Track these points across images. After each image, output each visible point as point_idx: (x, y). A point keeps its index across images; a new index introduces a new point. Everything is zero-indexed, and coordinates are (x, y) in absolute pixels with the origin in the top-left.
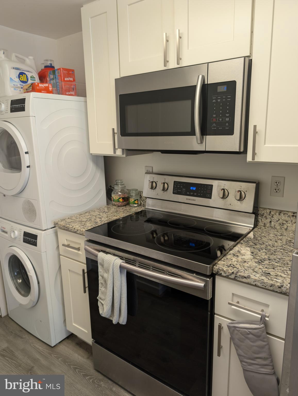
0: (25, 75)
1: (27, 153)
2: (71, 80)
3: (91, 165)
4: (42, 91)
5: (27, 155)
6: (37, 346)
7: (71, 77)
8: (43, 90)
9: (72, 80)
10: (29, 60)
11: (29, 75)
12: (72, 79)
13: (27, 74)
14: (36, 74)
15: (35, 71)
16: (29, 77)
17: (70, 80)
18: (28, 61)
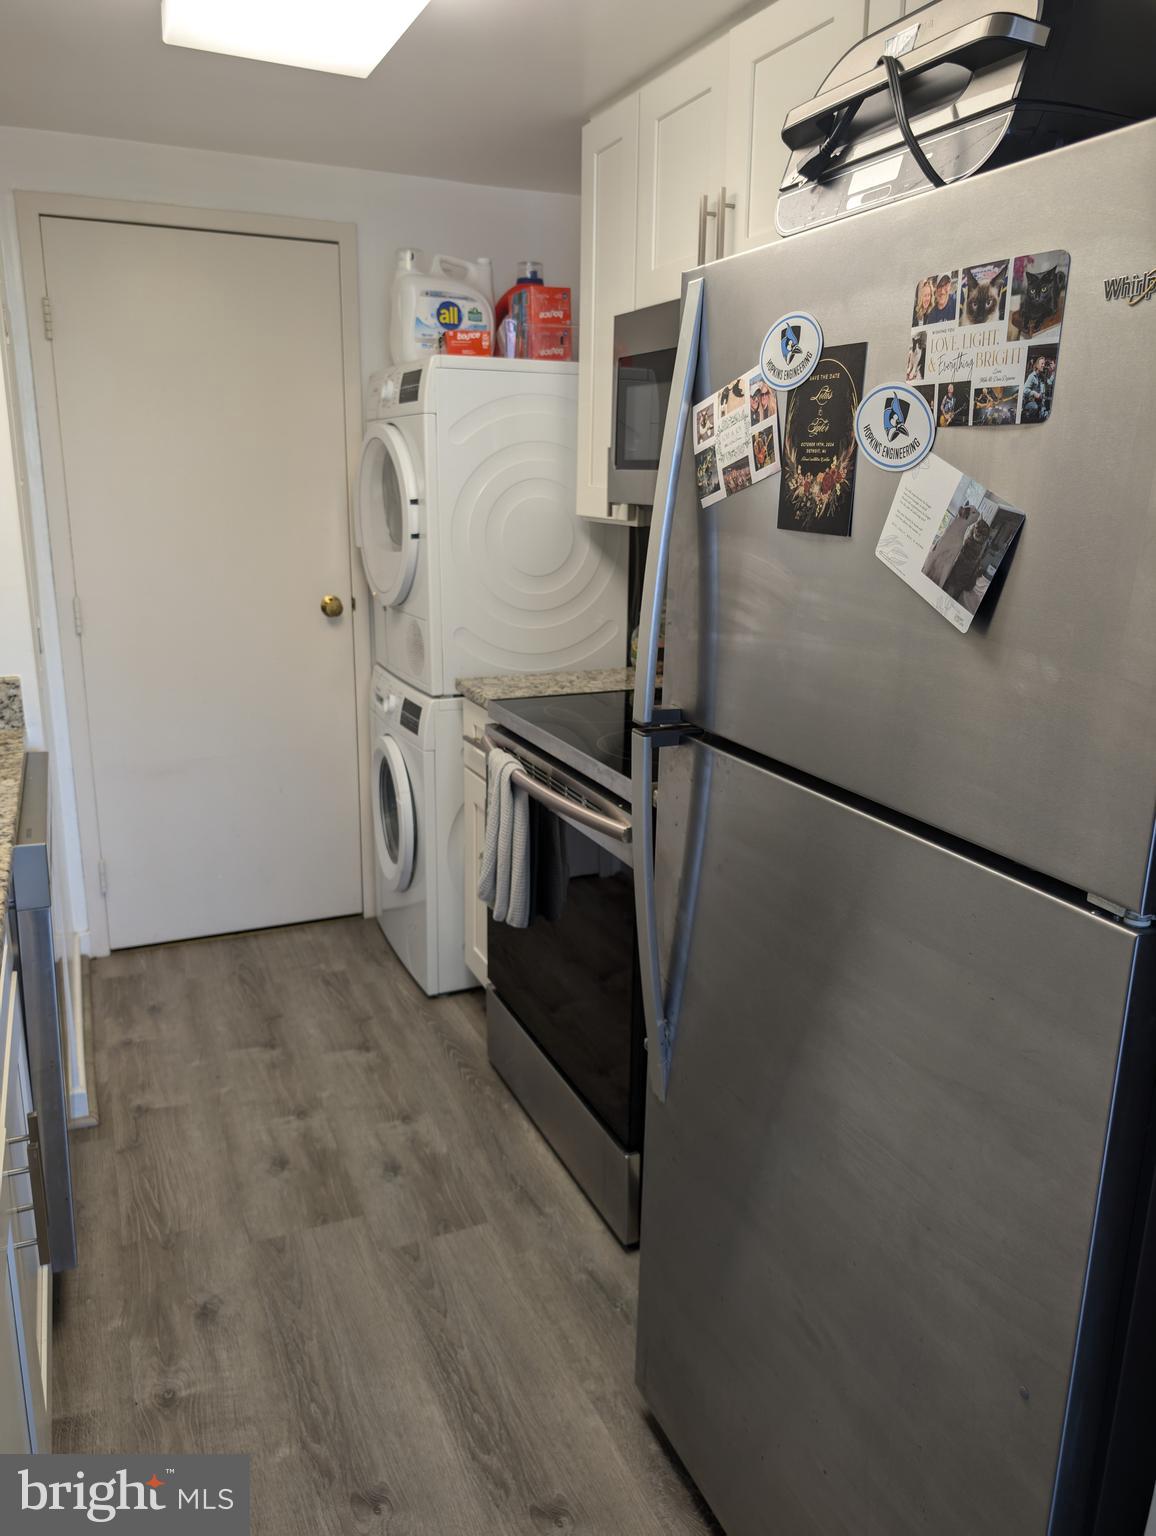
0: (456, 309)
1: (414, 502)
2: (558, 318)
3: (586, 551)
4: (464, 351)
5: (415, 506)
6: (401, 987)
7: (557, 309)
8: (465, 348)
9: (561, 316)
10: (478, 270)
11: (465, 307)
12: (560, 314)
13: (460, 306)
14: (488, 305)
15: (488, 300)
16: (465, 312)
17: (553, 317)
18: (472, 269)
